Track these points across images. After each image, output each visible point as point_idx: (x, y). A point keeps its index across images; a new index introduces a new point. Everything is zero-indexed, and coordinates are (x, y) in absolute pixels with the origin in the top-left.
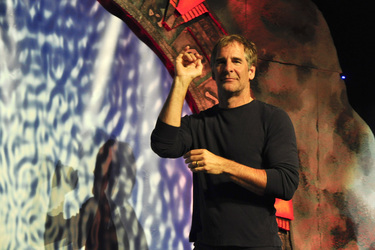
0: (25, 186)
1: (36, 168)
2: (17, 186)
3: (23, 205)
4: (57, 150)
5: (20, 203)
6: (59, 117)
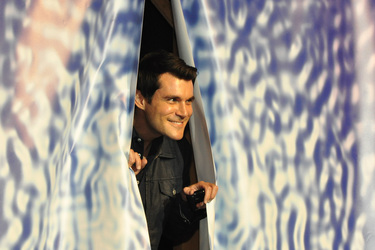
4: (247, 123)
6: (246, 79)
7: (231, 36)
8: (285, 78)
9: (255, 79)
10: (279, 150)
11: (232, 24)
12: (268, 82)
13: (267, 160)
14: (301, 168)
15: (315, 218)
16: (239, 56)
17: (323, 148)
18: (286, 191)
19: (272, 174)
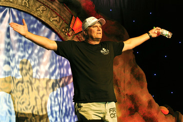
0: (20, 91)
1: (23, 85)
2: (17, 91)
3: (19, 98)
4: (31, 78)
6: (31, 67)
7: (27, 56)
8: (42, 66)
12: (37, 68)
13: (37, 88)
14: (47, 90)
15: (53, 103)
16: (29, 61)
17: (54, 85)
18: (43, 96)
19: (39, 92)
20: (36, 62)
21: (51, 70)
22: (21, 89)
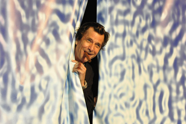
0: (116, 74)
1: (124, 63)
2: (111, 75)
3: (115, 86)
4: (139, 51)
5: (112, 85)
6: (140, 30)
7: (133, 9)
8: (159, 29)
9: (144, 30)
10: (155, 63)
11: (134, 4)
12: (150, 31)
13: (149, 68)
14: (166, 71)
15: (174, 94)
16: (137, 19)
17: (178, 62)
18: (158, 82)
19: (151, 74)
20: (150, 21)
21: (174, 36)
22: (119, 71)
